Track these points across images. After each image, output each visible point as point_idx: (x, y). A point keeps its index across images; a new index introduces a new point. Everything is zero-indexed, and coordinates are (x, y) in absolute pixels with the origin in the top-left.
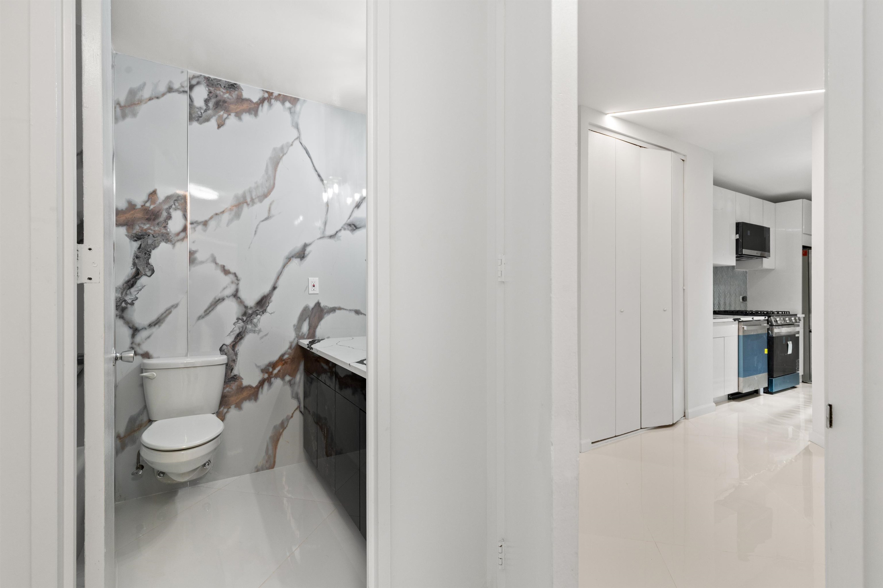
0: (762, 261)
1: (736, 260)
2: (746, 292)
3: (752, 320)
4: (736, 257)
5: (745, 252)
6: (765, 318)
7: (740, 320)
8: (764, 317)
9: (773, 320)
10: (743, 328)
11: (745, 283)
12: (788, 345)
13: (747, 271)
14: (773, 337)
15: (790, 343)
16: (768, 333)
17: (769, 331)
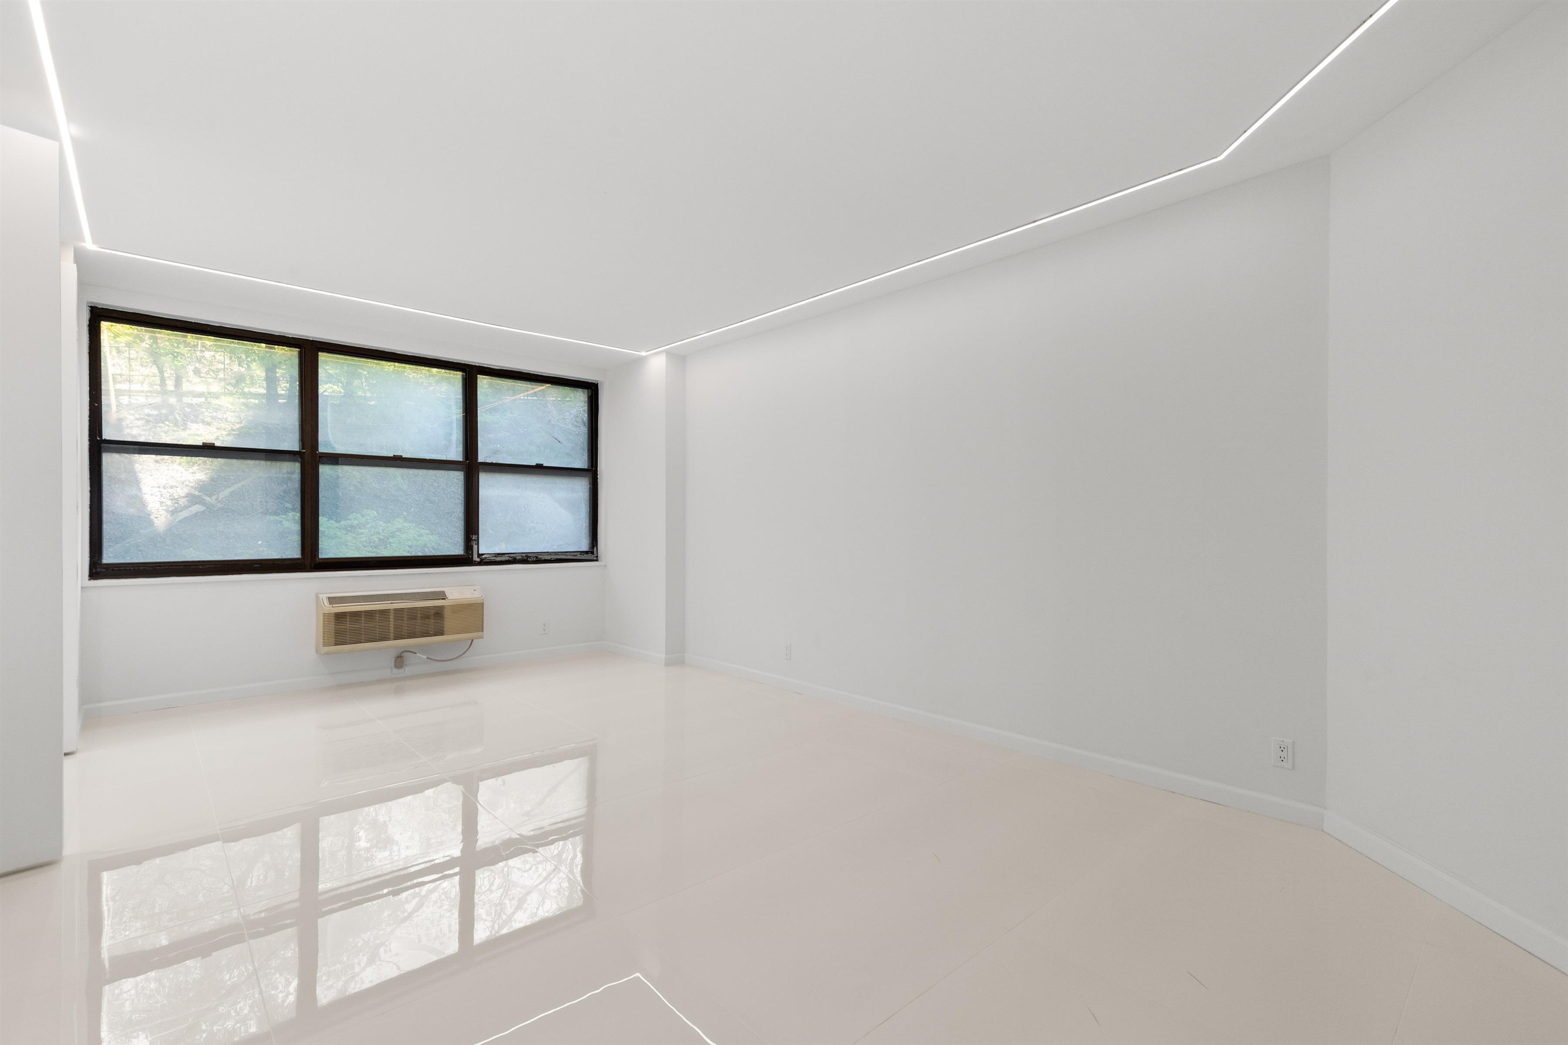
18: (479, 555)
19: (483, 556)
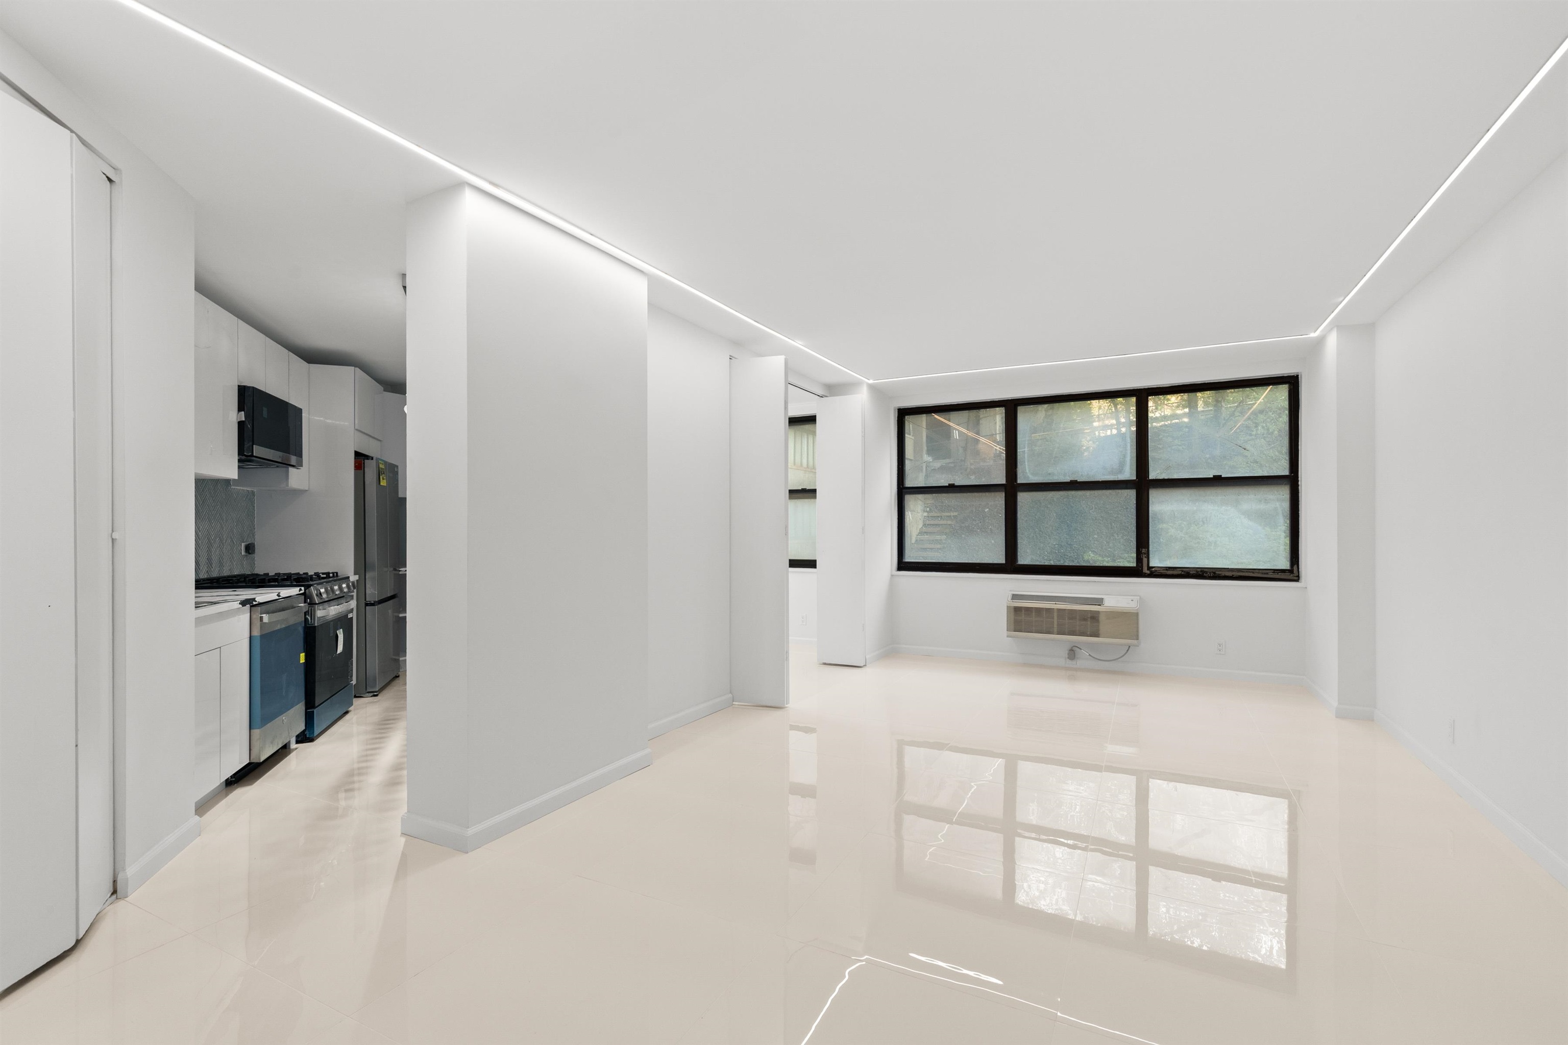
0: (288, 472)
1: (238, 465)
2: (254, 536)
3: (278, 598)
4: (239, 461)
5: (258, 451)
6: (301, 590)
7: (254, 603)
8: (298, 588)
9: (314, 593)
10: (261, 618)
11: (251, 515)
12: (337, 637)
13: (255, 490)
14: (315, 626)
15: (340, 634)
16: (306, 619)
17: (307, 616)
18: (1149, 568)
19: (1153, 569)
